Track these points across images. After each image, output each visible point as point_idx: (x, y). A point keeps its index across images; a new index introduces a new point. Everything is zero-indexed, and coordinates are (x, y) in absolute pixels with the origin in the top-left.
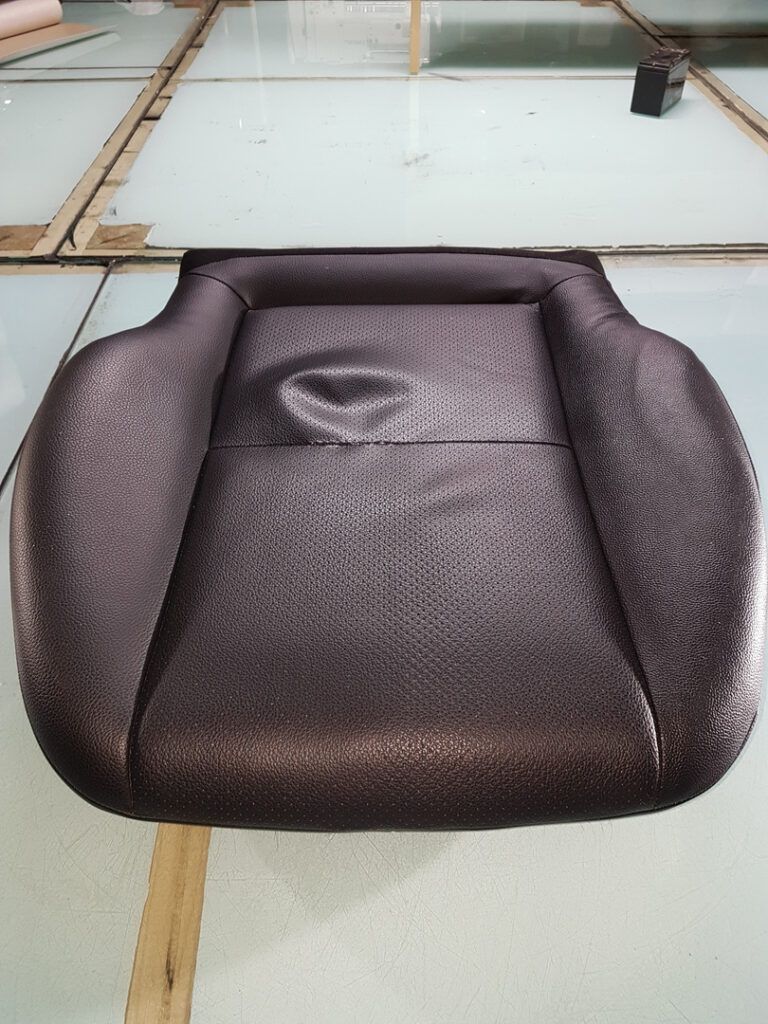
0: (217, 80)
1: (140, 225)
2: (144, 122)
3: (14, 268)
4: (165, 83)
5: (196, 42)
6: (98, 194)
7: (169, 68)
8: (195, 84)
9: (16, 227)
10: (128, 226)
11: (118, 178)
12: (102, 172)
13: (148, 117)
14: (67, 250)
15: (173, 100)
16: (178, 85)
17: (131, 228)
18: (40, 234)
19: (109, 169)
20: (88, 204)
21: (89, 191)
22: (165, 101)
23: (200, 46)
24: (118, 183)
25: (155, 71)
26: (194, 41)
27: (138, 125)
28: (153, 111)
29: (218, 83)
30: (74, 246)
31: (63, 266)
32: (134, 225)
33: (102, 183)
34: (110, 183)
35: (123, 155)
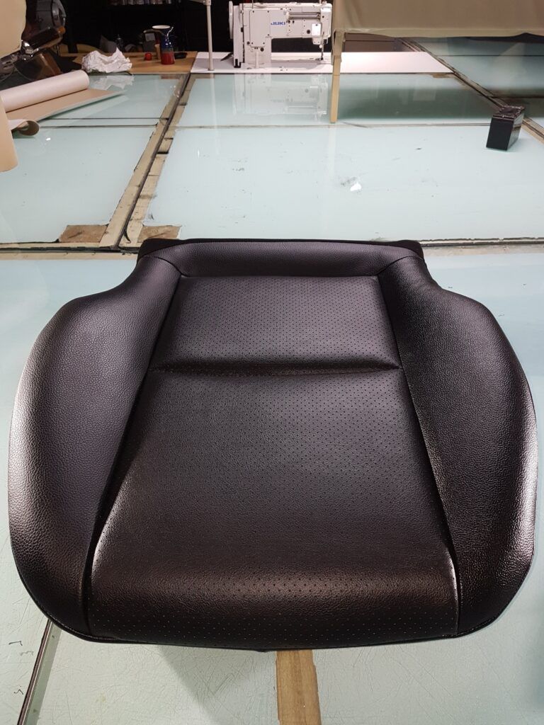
0: (201, 127)
1: (171, 226)
2: (158, 155)
3: (89, 254)
4: (167, 129)
5: (181, 102)
6: (137, 205)
7: (167, 119)
8: (187, 130)
9: (85, 226)
10: (164, 227)
11: (149, 194)
12: (136, 189)
13: (159, 152)
14: (124, 243)
15: (174, 141)
16: (176, 131)
17: (166, 228)
18: (103, 232)
19: (141, 187)
20: (132, 211)
21: (131, 201)
22: (169, 141)
23: (185, 104)
24: (150, 197)
25: (158, 121)
26: (180, 101)
27: (154, 157)
28: (163, 147)
29: (202, 129)
30: (129, 240)
31: (124, 254)
32: (167, 226)
33: (138, 196)
34: (144, 197)
35: (148, 177)
